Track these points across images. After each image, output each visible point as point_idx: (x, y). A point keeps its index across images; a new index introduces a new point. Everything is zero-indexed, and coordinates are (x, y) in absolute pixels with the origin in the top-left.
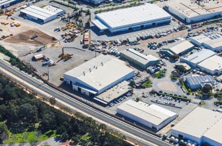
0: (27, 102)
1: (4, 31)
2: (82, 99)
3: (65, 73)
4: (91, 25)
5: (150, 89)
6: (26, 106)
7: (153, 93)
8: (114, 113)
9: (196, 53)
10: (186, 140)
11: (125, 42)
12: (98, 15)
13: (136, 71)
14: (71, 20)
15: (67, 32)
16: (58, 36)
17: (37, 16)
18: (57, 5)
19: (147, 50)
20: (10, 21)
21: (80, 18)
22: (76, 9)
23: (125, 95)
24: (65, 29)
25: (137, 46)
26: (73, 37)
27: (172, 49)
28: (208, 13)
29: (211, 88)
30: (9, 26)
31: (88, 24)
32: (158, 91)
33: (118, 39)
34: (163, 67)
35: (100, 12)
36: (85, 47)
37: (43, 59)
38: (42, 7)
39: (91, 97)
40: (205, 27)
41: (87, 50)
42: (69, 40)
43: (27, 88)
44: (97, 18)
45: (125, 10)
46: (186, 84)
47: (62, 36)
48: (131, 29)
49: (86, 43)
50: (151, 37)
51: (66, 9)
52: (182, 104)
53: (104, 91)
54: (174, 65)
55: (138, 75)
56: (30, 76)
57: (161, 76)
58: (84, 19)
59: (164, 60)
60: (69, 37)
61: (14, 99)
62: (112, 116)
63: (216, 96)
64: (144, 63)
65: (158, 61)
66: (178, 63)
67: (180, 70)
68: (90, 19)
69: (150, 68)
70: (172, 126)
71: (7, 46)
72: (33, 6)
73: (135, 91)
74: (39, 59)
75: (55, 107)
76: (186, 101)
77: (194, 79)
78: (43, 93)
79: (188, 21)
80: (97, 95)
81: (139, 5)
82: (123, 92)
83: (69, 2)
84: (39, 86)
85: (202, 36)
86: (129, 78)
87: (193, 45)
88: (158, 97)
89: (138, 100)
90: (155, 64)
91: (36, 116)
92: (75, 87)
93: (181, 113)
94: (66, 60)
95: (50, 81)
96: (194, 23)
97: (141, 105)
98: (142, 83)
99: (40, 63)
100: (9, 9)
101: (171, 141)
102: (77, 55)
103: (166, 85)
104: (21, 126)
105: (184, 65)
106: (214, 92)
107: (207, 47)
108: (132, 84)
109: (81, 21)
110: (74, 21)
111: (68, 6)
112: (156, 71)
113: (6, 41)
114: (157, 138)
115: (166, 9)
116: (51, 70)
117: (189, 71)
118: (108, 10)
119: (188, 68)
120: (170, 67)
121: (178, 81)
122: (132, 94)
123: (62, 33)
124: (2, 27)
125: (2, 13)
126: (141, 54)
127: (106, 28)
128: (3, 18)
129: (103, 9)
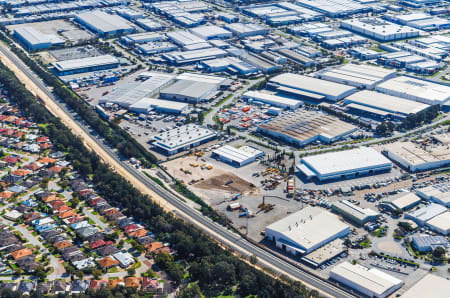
0: (222, 260)
1: (194, 175)
2: (288, 259)
3: (268, 227)
4: (296, 170)
5: (369, 250)
6: (222, 264)
7: (372, 254)
8: (326, 277)
9: (423, 208)
11: (336, 193)
12: (305, 159)
13: (352, 227)
14: (272, 164)
15: (268, 178)
16: (257, 182)
17: (232, 158)
18: (256, 146)
19: (364, 202)
20: (200, 163)
21: (282, 162)
22: (277, 151)
23: (339, 255)
24: (265, 175)
25: (352, 198)
26: (275, 184)
27: (394, 202)
28: (436, 160)
29: (444, 252)
30: (199, 168)
31: (292, 169)
32: (378, 253)
33: (328, 187)
34: (384, 224)
35: (306, 155)
36: (289, 196)
37: (240, 208)
38: (238, 147)
39: (298, 257)
40: (433, 177)
41: (292, 200)
42: (270, 188)
43: (223, 243)
44: (302, 162)
45: (336, 153)
46: (413, 245)
47: (262, 182)
48: (343, 177)
49: (291, 192)
50: (368, 187)
51: (266, 150)
52: (409, 269)
53: (314, 249)
54: (397, 221)
55: (353, 232)
56: (225, 228)
57: (382, 234)
58: (288, 163)
59: (384, 215)
60: (269, 184)
61: (208, 255)
62: (324, 280)
63: (449, 261)
64: (361, 217)
65: (377, 217)
66: (402, 219)
67: (405, 229)
68: (294, 163)
69: (368, 224)
70: (398, 296)
71: (198, 192)
72: (227, 146)
73: (351, 251)
74: (236, 209)
75: (256, 267)
76: (413, 266)
77: (423, 240)
78: (241, 250)
79: (413, 169)
80: (306, 254)
81: (352, 147)
82: (336, 252)
83: (269, 143)
84: (236, 241)
85: (430, 187)
86: (343, 236)
87: (419, 199)
88: (379, 260)
89: (354, 263)
90: (373, 219)
91: (234, 277)
92: (279, 244)
93: (408, 281)
94: (267, 212)
95: (248, 236)
96: (419, 171)
97: (359, 268)
98: (360, 242)
99: (237, 213)
100: (199, 148)
102: (281, 206)
103: (388, 245)
104: (216, 288)
105: (410, 222)
106: (447, 256)
107: (437, 202)
108: (347, 243)
109: (283, 166)
110: (276, 165)
111: (268, 147)
112: (375, 228)
113: (196, 186)
115: (385, 153)
116: (250, 223)
117: (416, 230)
118: (315, 153)
119: (414, 225)
120: (392, 224)
121: (402, 241)
122: (348, 254)
123: (262, 178)
124: (191, 169)
125: (191, 153)
126: (357, 208)
127: (313, 174)
128: (192, 159)
129: (310, 152)
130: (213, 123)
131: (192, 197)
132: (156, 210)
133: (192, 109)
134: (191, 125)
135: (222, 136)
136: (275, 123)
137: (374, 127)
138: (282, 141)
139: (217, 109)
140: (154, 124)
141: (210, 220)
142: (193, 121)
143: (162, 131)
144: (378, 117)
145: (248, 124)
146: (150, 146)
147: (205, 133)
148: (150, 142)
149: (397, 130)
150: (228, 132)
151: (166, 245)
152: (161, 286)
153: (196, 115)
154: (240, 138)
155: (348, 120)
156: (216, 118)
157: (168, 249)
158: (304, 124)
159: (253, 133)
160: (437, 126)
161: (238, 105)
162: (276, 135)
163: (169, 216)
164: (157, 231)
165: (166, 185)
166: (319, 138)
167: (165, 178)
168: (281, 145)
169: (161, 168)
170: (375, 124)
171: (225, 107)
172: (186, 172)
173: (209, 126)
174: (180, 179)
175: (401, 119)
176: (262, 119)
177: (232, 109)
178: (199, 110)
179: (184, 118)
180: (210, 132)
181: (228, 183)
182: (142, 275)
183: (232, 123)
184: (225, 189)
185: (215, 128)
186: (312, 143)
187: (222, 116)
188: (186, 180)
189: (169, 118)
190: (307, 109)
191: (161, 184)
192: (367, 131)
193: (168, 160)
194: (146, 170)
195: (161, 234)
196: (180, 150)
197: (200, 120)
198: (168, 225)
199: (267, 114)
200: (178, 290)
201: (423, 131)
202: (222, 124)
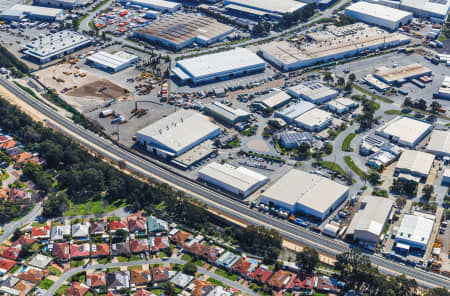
0: (92, 167)
1: (66, 83)
2: (158, 162)
3: (139, 132)
4: (172, 74)
5: (238, 149)
6: (90, 171)
7: (241, 153)
8: (195, 178)
9: (293, 106)
10: (277, 207)
11: (210, 94)
12: (180, 62)
13: (222, 128)
14: (148, 69)
15: (142, 83)
16: (131, 88)
17: (107, 64)
18: (131, 50)
19: (236, 102)
20: (74, 70)
21: (158, 66)
22: (153, 55)
23: (209, 156)
24: (140, 80)
25: (225, 99)
26: (149, 89)
27: (264, 101)
28: (309, 58)
29: (309, 148)
30: (72, 76)
31: (167, 73)
32: (247, 151)
33: (202, 90)
34: (254, 123)
35: (182, 58)
36: (163, 100)
37: (113, 115)
38: (113, 53)
39: (168, 160)
40: (304, 76)
41: (165, 104)
42: (144, 93)
43: (93, 149)
44: (178, 66)
45: (211, 55)
46: (280, 143)
47: (136, 88)
48: (218, 79)
49: (164, 96)
50: (241, 88)
51: (142, 55)
52: (275, 166)
53: (184, 151)
54: (267, 120)
55: (224, 133)
56: (97, 136)
57: (252, 133)
58: (163, 67)
59: (255, 115)
60: (144, 89)
61: (76, 163)
62: (192, 181)
63: (314, 156)
64: (232, 118)
65: (248, 116)
67: (274, 126)
68: (170, 67)
69: (238, 124)
70: (263, 191)
71: (70, 100)
72: (101, 52)
73: (221, 152)
74: (108, 116)
75: (125, 172)
76: (279, 162)
77: (290, 136)
78: (111, 155)
79: (286, 68)
80: (176, 156)
81: (228, 49)
82: (206, 152)
83: (146, 47)
84: (107, 147)
85: (300, 86)
86: (214, 137)
87: (289, 97)
88: (247, 159)
89: (223, 162)
90: (244, 119)
91: (103, 183)
92: (150, 148)
93: (273, 177)
94: (140, 116)
95: (120, 142)
96: (292, 70)
97: (226, 168)
98: (229, 142)
99: (110, 120)
100: (73, 55)
101: (260, 210)
102: (152, 110)
103: (257, 144)
104: (84, 194)
105: (279, 120)
106: (311, 151)
107: (306, 99)
108: (217, 144)
109: (159, 70)
110: (151, 70)
111: (144, 52)
112: (245, 128)
113: (69, 95)
114: (244, 206)
115: (260, 54)
116: (121, 129)
117: (284, 128)
118: (192, 56)
119: (283, 123)
120: (262, 123)
121: (271, 139)
122: (217, 155)
123: (136, 84)
124: (63, 77)
125: (64, 61)
126: (228, 108)
127: (188, 77)
128: (65, 67)
129: (186, 55)
130: (88, 29)
131: (64, 105)
132: (25, 120)
133: (67, 15)
134: (65, 32)
135: (97, 42)
136: (153, 26)
137: (251, 28)
138: (159, 45)
139: (94, 14)
140: (26, 32)
141: (82, 128)
142: (68, 27)
143: (35, 39)
144: (255, 17)
145: (125, 28)
146: (22, 55)
147: (79, 39)
148: (22, 51)
149: (274, 29)
150: (103, 37)
151: (35, 154)
152: (29, 195)
153: (70, 22)
154: (116, 43)
155: (226, 21)
156: (92, 24)
157: (37, 159)
158: (180, 27)
159: (130, 38)
160: (313, 24)
161: (115, 9)
162: (153, 39)
163: (38, 126)
164: (26, 142)
165: (38, 94)
166: (196, 40)
167: (36, 87)
168: (157, 49)
169: (33, 77)
170: (252, 25)
171: (102, 12)
172: (59, 81)
173: (85, 32)
174: (52, 87)
175: (278, 18)
176: (139, 23)
177: (109, 14)
178: (74, 16)
179: (58, 25)
180: (85, 38)
181: (102, 89)
182: (10, 186)
183: (108, 28)
184: (98, 96)
185: (91, 34)
186: (189, 46)
187: (98, 22)
188: (58, 89)
189: (43, 25)
190: (186, 11)
191: (32, 94)
192: (244, 31)
193: (40, 69)
194: (17, 80)
195: (30, 145)
196: (53, 58)
197: (74, 26)
198: (36, 135)
199: (144, 17)
200: (46, 198)
201: (299, 30)
202: (97, 30)
